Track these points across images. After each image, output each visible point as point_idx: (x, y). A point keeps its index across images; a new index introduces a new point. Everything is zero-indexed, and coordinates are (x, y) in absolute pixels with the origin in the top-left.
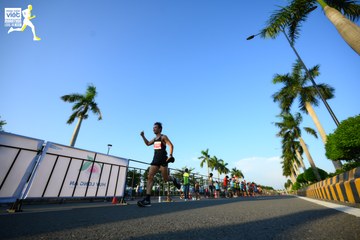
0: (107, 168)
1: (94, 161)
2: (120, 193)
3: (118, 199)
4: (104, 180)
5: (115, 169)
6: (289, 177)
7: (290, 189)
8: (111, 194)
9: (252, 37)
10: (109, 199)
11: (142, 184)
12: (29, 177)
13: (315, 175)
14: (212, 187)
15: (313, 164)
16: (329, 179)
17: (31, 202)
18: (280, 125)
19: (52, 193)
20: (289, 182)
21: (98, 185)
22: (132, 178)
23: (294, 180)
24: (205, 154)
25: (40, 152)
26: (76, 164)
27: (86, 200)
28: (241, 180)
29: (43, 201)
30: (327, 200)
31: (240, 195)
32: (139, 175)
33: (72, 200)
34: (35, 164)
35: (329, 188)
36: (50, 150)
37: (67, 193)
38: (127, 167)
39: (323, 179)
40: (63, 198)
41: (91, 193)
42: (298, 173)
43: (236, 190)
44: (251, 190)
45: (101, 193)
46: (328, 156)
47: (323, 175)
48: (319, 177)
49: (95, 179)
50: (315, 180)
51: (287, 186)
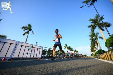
0: (36, 49)
1: (32, 47)
2: (40, 57)
3: (40, 58)
4: (36, 53)
5: (39, 50)
6: (92, 53)
7: (93, 56)
8: (38, 57)
9: (82, 7)
10: (37, 58)
11: (47, 54)
12: (14, 52)
13: (101, 52)
14: (68, 55)
15: (101, 49)
16: (106, 53)
17: (15, 59)
18: (90, 36)
19: (21, 56)
20: (93, 54)
21: (34, 54)
22: (44, 52)
23: (94, 53)
24: (66, 45)
25: (16, 44)
26: (27, 48)
27: (30, 58)
28: (77, 53)
29: (18, 59)
30: (105, 59)
31: (77, 58)
32: (46, 52)
33: (27, 59)
34: (15, 48)
35: (106, 56)
36: (19, 44)
37: (25, 56)
38: (42, 49)
39: (104, 53)
40: (24, 58)
41: (32, 57)
42: (96, 51)
43: (75, 56)
44: (80, 56)
45: (35, 57)
46: (106, 46)
47: (104, 52)
48: (102, 52)
49: (33, 52)
50: (101, 53)
51: (92, 55)
